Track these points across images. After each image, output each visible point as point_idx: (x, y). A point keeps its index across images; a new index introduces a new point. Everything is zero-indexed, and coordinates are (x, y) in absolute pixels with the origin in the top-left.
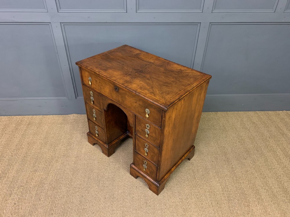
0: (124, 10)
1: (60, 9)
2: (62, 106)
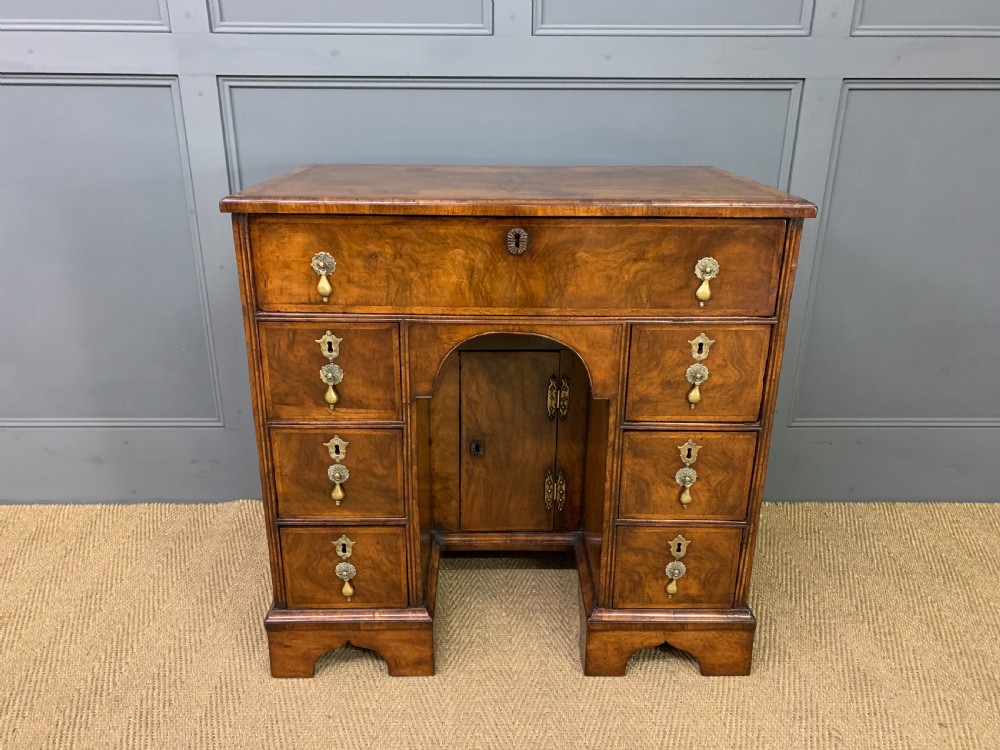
0: (481, 25)
1: (222, 20)
2: (193, 461)
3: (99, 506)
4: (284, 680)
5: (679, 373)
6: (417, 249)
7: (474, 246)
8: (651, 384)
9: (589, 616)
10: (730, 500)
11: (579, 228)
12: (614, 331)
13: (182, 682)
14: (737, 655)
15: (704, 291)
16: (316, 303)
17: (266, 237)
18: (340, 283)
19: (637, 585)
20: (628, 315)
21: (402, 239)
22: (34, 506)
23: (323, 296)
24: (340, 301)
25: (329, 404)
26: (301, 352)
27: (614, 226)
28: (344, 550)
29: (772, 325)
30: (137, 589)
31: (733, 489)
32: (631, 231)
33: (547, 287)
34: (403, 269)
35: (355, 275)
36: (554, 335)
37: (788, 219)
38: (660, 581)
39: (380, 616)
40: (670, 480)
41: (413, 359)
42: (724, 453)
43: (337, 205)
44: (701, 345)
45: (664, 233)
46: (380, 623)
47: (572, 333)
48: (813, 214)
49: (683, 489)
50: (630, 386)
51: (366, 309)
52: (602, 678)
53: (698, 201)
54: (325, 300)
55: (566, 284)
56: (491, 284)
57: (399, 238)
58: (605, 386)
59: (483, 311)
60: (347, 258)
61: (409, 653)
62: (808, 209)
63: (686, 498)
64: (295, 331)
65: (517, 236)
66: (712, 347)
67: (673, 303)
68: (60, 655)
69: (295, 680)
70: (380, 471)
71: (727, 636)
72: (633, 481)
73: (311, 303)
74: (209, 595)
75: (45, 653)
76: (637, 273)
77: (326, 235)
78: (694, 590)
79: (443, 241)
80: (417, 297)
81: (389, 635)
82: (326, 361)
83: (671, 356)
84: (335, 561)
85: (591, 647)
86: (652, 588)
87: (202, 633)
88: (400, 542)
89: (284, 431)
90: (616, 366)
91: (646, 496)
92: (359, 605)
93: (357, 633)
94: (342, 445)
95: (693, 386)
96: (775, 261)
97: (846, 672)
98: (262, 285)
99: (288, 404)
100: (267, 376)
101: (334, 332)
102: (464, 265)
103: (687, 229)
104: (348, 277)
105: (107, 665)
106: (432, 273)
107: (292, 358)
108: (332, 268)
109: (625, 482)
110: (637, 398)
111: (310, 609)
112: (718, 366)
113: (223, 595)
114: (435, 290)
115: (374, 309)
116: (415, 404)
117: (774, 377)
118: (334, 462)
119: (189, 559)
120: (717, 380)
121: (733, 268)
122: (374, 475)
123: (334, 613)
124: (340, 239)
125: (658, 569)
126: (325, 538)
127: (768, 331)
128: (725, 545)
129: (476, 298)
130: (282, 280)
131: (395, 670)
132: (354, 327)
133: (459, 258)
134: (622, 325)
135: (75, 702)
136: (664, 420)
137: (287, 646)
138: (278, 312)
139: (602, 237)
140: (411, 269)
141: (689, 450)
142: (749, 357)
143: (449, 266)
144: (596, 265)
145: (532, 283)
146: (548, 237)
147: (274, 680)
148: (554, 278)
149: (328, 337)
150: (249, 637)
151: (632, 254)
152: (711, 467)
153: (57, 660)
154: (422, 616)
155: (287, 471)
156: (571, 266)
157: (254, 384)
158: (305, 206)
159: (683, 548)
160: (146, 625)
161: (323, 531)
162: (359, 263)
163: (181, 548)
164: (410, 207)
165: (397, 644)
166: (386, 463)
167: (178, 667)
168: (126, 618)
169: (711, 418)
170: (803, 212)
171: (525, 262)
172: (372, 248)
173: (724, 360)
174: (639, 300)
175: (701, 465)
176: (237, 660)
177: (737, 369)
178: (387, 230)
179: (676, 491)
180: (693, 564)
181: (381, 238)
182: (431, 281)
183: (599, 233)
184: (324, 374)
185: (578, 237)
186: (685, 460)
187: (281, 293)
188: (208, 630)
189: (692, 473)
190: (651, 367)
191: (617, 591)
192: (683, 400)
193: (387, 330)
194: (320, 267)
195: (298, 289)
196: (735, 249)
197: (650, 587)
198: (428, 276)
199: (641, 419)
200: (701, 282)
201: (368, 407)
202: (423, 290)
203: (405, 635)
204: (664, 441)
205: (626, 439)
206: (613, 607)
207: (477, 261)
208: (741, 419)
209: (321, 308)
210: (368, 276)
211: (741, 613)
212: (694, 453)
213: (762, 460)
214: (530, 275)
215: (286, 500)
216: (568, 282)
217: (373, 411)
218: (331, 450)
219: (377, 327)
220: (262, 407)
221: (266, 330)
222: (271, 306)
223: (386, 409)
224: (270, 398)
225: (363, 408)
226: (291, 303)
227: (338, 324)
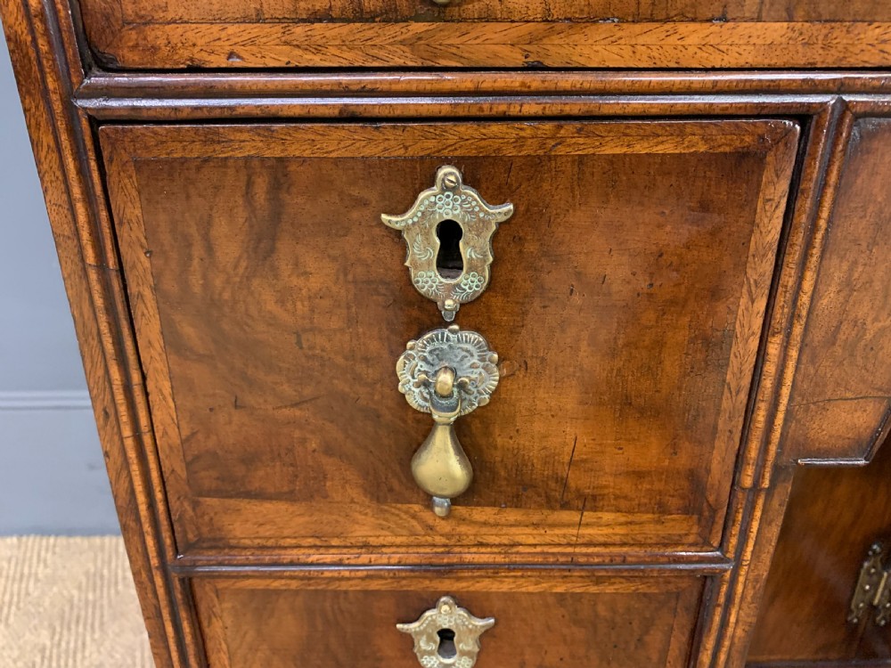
25: (428, 499)
64: (279, 170)
82: (427, 317)
89: (249, 583)
94: (468, 626)
99: (260, 496)
100: (160, 384)
101: (477, 173)
132: (575, 143)
149: (442, 200)
193: (742, 156)
201: (589, 501)
209: (411, 44)
217: (607, 517)
218: (423, 644)
219: (695, 142)
220: (151, 505)
221: (140, 165)
222: (157, 35)
223: (662, 509)
224: (182, 472)
225: (565, 506)
226: (259, 19)
227: (495, 128)
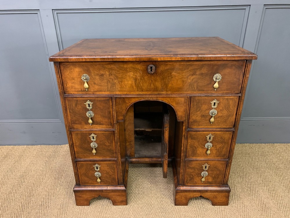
3: (25, 146)
4: (80, 206)
5: (207, 112)
6: (117, 72)
7: (136, 71)
8: (197, 116)
9: (176, 188)
10: (223, 153)
11: (173, 64)
12: (185, 99)
13: (49, 207)
14: (224, 200)
15: (216, 85)
16: (84, 91)
17: (66, 69)
18: (91, 84)
19: (192, 179)
20: (190, 93)
21: (112, 69)
22: (6, 146)
23: (86, 89)
24: (92, 90)
25: (90, 124)
26: (80, 107)
27: (185, 63)
28: (97, 168)
29: (240, 96)
30: (36, 174)
31: (224, 149)
32: (191, 65)
33: (162, 85)
34: (112, 79)
35: (96, 82)
36: (164, 100)
37: (247, 60)
38: (199, 177)
39: (109, 188)
40: (203, 147)
41: (117, 109)
42: (221, 138)
43: (89, 58)
44: (215, 103)
45: (203, 66)
46: (109, 190)
47: (170, 100)
48: (256, 58)
49: (208, 149)
50: (190, 117)
51: (101, 93)
52: (180, 206)
53: (215, 55)
54: (87, 90)
55: (168, 84)
56: (143, 84)
57: (111, 69)
58: (181, 117)
59: (140, 93)
60: (94, 76)
61: (119, 199)
62: (254, 57)
63: (209, 152)
64: (77, 100)
65: (151, 68)
66: (218, 104)
67: (205, 89)
68: (12, 198)
69: (84, 206)
70: (107, 144)
71: (221, 194)
72: (191, 147)
73: (82, 91)
74: (58, 177)
75: (7, 197)
76: (193, 79)
77: (86, 68)
78: (210, 180)
79: (126, 70)
80: (117, 89)
81: (113, 194)
82: (88, 110)
83: (204, 107)
84: (94, 172)
85: (177, 197)
86: (197, 179)
87: (55, 190)
88: (115, 166)
89: (76, 132)
90: (185, 111)
91: (195, 151)
92: (103, 184)
93: (102, 193)
94: (95, 136)
95: (212, 117)
96: (241, 75)
97: (259, 204)
98: (65, 85)
99: (76, 124)
100: (69, 115)
101: (90, 101)
102: (133, 78)
103: (211, 64)
104: (94, 82)
105: (26, 201)
106: (122, 81)
107: (77, 109)
108: (88, 80)
109: (188, 147)
110: (192, 121)
111: (87, 185)
112: (221, 110)
113: (62, 176)
114: (123, 86)
115: (103, 93)
116: (118, 124)
117: (239, 114)
118: (92, 142)
119: (52, 164)
120: (220, 114)
121: (227, 77)
122: (105, 145)
123: (95, 187)
124: (91, 69)
125: (199, 174)
126: (91, 164)
127: (238, 98)
128: (221, 166)
129: (137, 89)
130: (72, 84)
131: (115, 203)
132: (97, 99)
133: (132, 75)
134: (188, 97)
135: (16, 214)
136: (201, 127)
137: (80, 197)
138: (71, 94)
139: (181, 67)
140: (115, 79)
141: (210, 137)
142: (231, 107)
143: (128, 78)
144: (179, 77)
145: (157, 83)
146: (162, 68)
147: (77, 206)
148: (164, 81)
149: (88, 102)
150: (70, 191)
151: (191, 73)
152: (217, 143)
153: (11, 199)
154: (123, 188)
155: (77, 144)
156: (170, 77)
157: (65, 117)
158: (78, 59)
159: (207, 168)
160: (38, 187)
161: (90, 163)
162: (97, 77)
163: (50, 160)
164: (114, 58)
165: (115, 196)
166: (109, 142)
167: (48, 202)
168: (32, 184)
169: (218, 127)
170: (252, 58)
171: (154, 76)
172: (102, 72)
173: (223, 108)
174: (193, 89)
175: (214, 142)
176: (66, 199)
177: (226, 111)
178: (106, 66)
179: (205, 150)
180: (210, 172)
181: (104, 69)
182: (122, 83)
183: (180, 66)
184: (88, 114)
185: (173, 67)
186: (208, 140)
187: (72, 88)
188: (57, 189)
189: (211, 144)
190: (198, 110)
191: (185, 180)
192: (208, 121)
193: (108, 100)
194: (84, 79)
195: (78, 87)
196: (227, 71)
197: (196, 179)
198: (121, 81)
199: (194, 127)
200: (215, 82)
201: (102, 124)
202: (119, 86)
203: (117, 194)
204: (201, 135)
205: (189, 134)
206: (184, 185)
207: (137, 76)
208: (228, 127)
209: (85, 93)
210: (100, 82)
211: (226, 187)
212: (211, 138)
213: (234, 140)
214: (155, 81)
215: (78, 153)
216: (169, 83)
217: (104, 126)
218: (91, 138)
219: (104, 99)
220: (68, 125)
221: (68, 100)
222: (69, 92)
223: (108, 125)
224: (70, 122)
225: (101, 125)
226: (75, 91)
227: (91, 98)
